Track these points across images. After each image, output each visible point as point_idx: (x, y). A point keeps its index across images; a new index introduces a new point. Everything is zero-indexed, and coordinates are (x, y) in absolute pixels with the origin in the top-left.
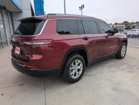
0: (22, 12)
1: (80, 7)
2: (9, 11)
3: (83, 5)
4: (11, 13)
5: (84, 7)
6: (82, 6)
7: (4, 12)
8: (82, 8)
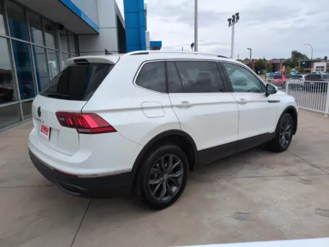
0: (98, 34)
1: (229, 20)
2: (71, 32)
3: (237, 14)
4: (76, 37)
5: (238, 18)
6: (234, 17)
7: (61, 35)
8: (233, 21)
